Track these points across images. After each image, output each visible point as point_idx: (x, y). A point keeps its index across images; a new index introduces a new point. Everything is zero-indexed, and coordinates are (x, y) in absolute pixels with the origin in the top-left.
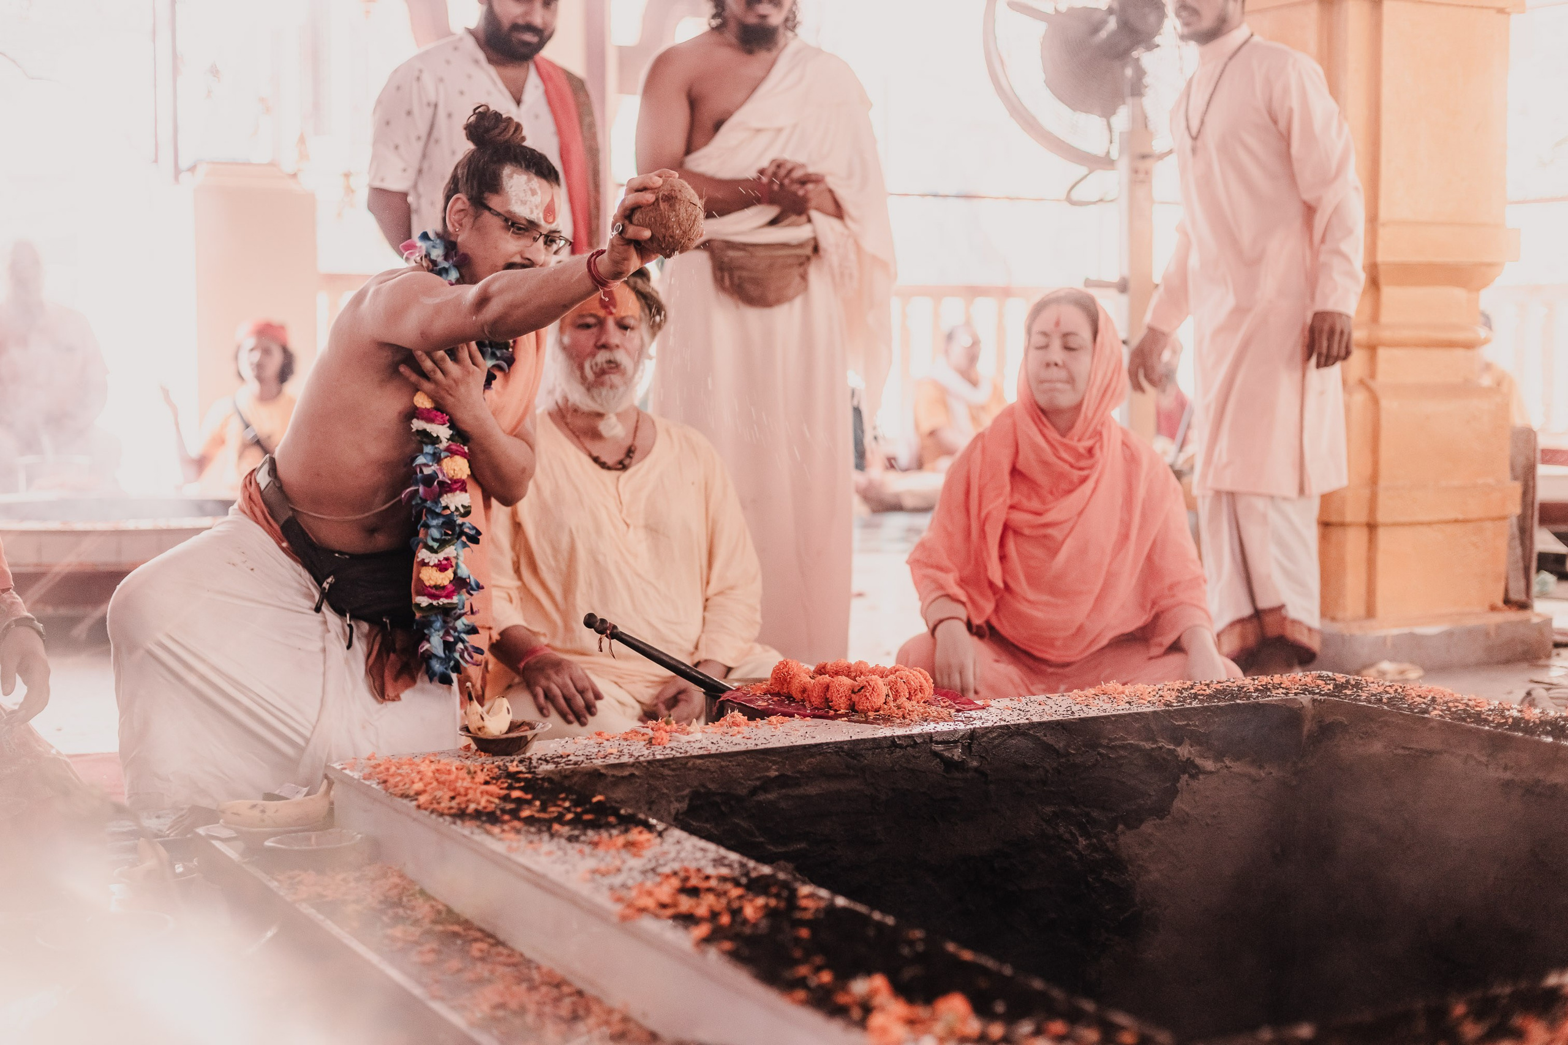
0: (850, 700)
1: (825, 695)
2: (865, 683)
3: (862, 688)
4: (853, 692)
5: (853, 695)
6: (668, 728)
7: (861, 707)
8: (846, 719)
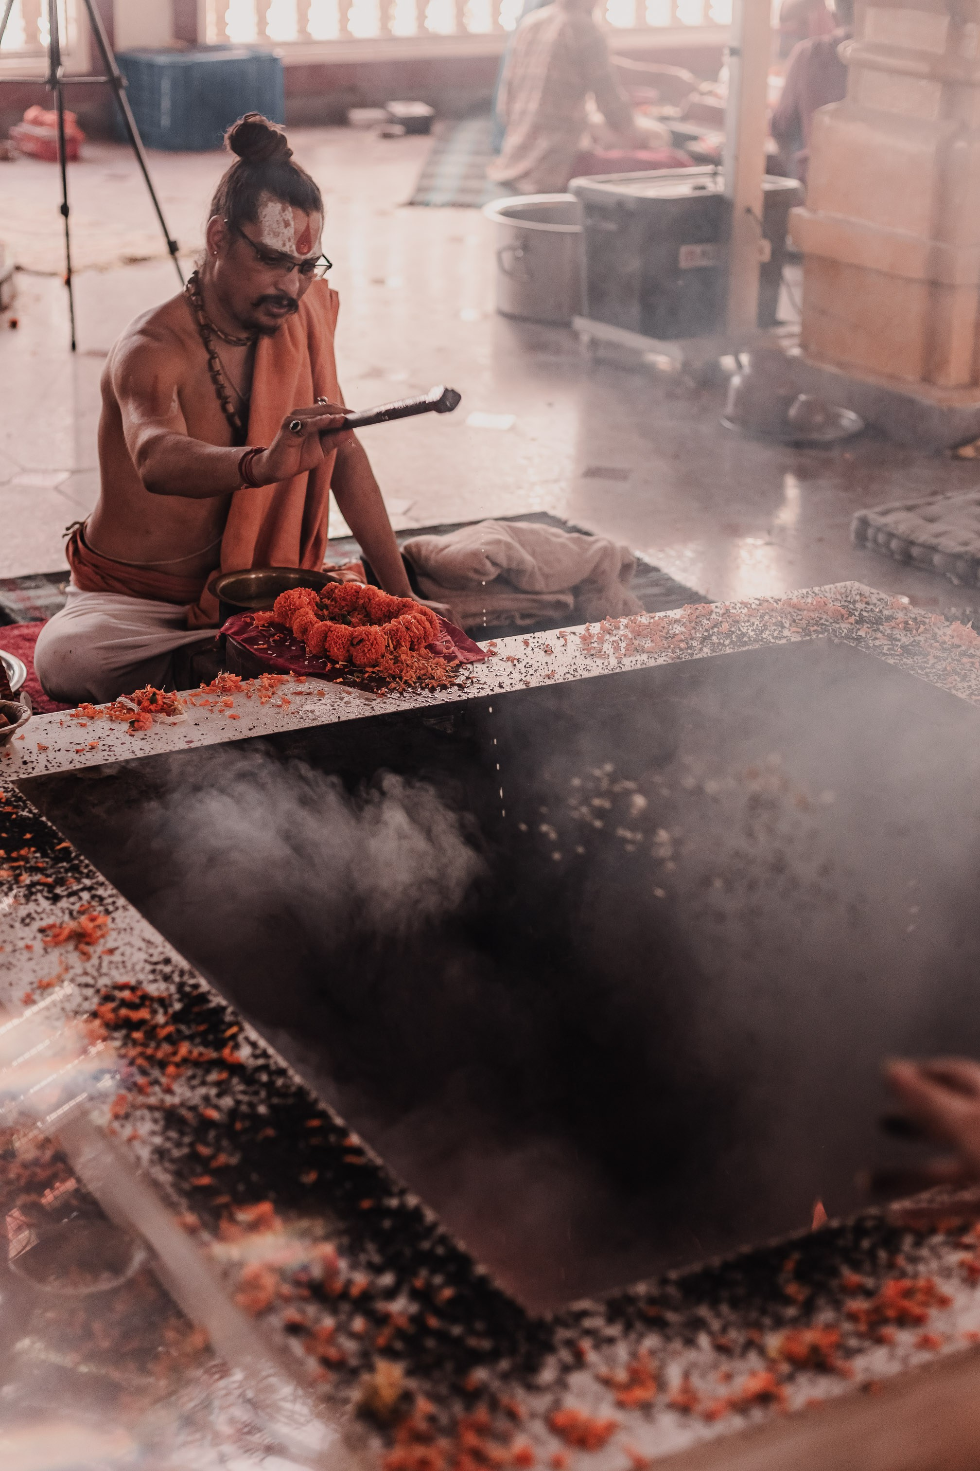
0: (348, 651)
1: (323, 645)
2: (364, 635)
3: (362, 641)
4: (352, 645)
5: (352, 649)
6: (152, 707)
7: (359, 662)
8: (341, 680)
